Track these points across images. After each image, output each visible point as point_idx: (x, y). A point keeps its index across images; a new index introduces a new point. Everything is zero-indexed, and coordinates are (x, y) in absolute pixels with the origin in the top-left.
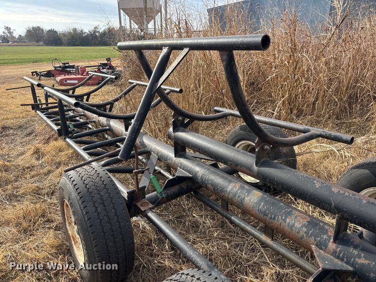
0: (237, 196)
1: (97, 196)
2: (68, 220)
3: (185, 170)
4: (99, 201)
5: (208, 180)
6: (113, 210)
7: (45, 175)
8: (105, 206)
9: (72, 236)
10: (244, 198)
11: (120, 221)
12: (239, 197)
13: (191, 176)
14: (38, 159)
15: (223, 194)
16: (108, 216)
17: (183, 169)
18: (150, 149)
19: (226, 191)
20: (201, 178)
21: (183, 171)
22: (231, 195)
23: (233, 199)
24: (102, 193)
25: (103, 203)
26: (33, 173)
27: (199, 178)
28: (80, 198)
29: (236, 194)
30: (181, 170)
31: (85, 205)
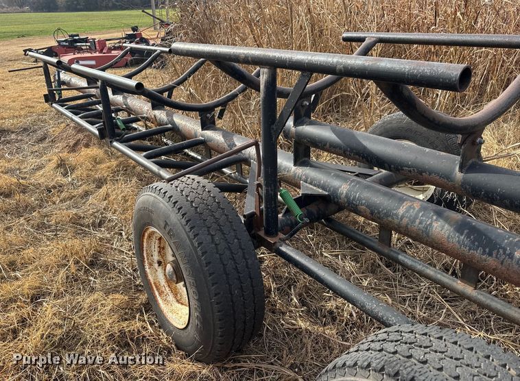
0: (418, 221)
1: (210, 219)
2: (148, 259)
3: (315, 186)
4: (215, 226)
5: (360, 199)
6: (236, 240)
7: (82, 198)
8: (223, 234)
9: (155, 283)
10: (431, 224)
11: (247, 257)
12: (420, 223)
13: (327, 193)
14: (65, 175)
15: (390, 219)
16: (229, 249)
17: (311, 183)
18: (247, 156)
19: (396, 215)
20: (347, 196)
21: (312, 186)
22: (405, 221)
23: (409, 226)
24: (217, 215)
25: (221, 230)
26: (63, 195)
27: (343, 196)
28: (187, 222)
29: (416, 217)
30: (308, 185)
31: (196, 232)
